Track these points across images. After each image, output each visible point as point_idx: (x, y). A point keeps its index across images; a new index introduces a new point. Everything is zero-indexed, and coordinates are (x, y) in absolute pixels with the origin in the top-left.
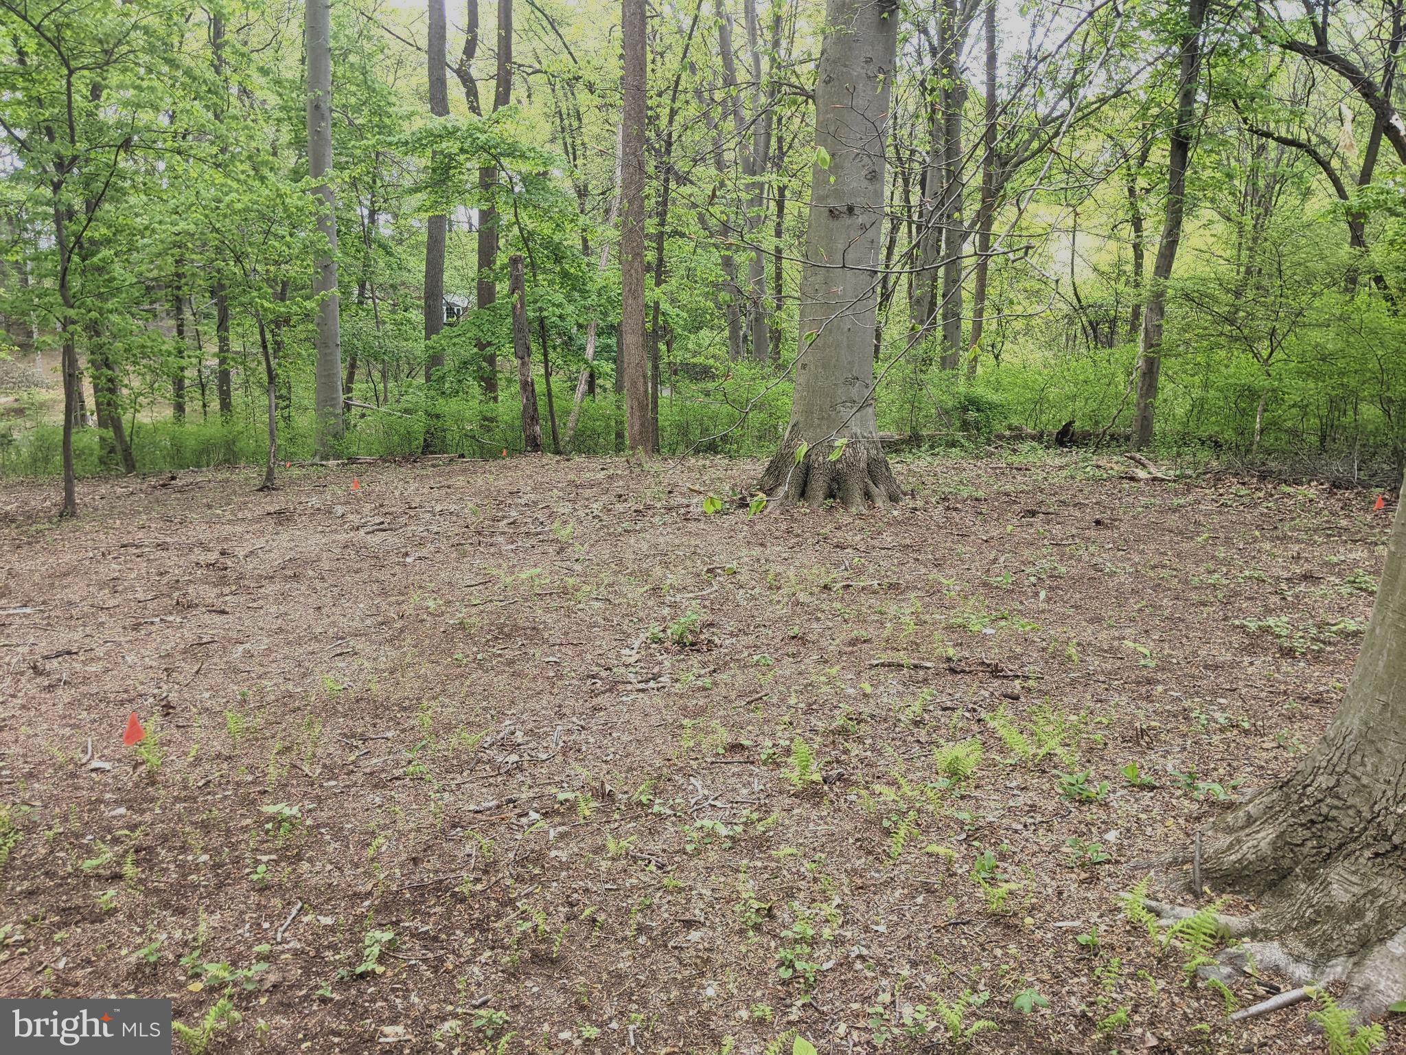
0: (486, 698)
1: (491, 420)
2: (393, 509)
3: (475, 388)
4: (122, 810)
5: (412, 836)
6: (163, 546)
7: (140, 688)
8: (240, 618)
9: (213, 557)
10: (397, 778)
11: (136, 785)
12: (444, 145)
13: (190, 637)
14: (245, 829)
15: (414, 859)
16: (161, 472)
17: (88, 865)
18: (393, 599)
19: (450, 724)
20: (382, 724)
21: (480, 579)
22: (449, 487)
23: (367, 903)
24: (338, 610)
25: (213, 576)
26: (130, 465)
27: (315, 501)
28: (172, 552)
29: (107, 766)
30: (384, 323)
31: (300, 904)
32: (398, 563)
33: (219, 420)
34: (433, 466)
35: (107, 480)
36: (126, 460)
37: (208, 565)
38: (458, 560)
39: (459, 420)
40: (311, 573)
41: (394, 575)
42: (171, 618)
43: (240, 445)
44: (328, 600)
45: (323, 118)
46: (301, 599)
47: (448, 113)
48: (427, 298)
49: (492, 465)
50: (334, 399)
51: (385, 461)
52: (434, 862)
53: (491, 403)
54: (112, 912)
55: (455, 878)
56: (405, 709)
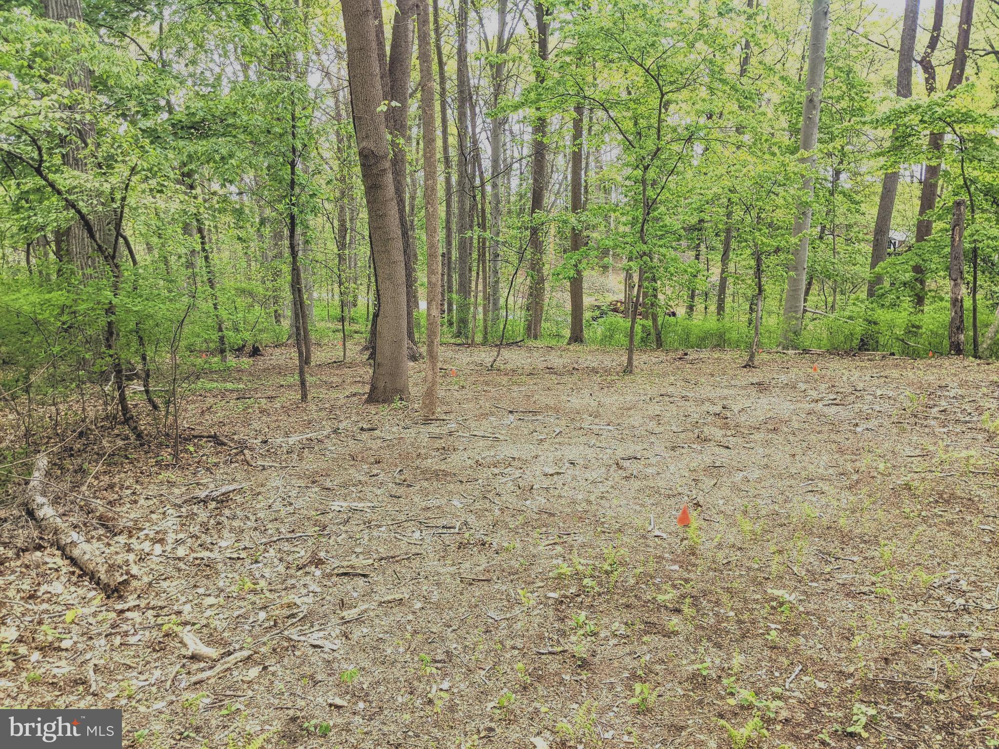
0: (931, 548)
1: (918, 327)
2: (842, 390)
3: (907, 302)
4: (676, 567)
5: (881, 640)
6: (685, 398)
7: (679, 489)
8: (739, 453)
9: (718, 409)
10: (864, 593)
11: (683, 553)
12: (906, 119)
13: (708, 461)
14: (756, 601)
15: (886, 659)
16: (677, 350)
17: (661, 598)
18: (848, 457)
19: (903, 561)
20: (848, 550)
21: (918, 452)
22: (886, 377)
23: (850, 681)
24: (807, 459)
25: (720, 422)
26: (660, 343)
27: (783, 378)
28: (691, 403)
29: (664, 536)
30: (838, 253)
31: (800, 667)
32: (850, 431)
33: (715, 318)
34: (869, 360)
35: (645, 352)
36: (657, 340)
37: (715, 414)
38: (898, 435)
39: (891, 327)
40: (786, 429)
41: (848, 439)
42: (694, 446)
43: (727, 336)
44: (798, 451)
45: (814, 108)
46: (780, 447)
47: (911, 94)
48: (876, 234)
49: (919, 363)
50: (797, 307)
51: (831, 354)
52: (901, 666)
53: (919, 315)
54: (676, 633)
55: (921, 684)
56: (865, 542)
